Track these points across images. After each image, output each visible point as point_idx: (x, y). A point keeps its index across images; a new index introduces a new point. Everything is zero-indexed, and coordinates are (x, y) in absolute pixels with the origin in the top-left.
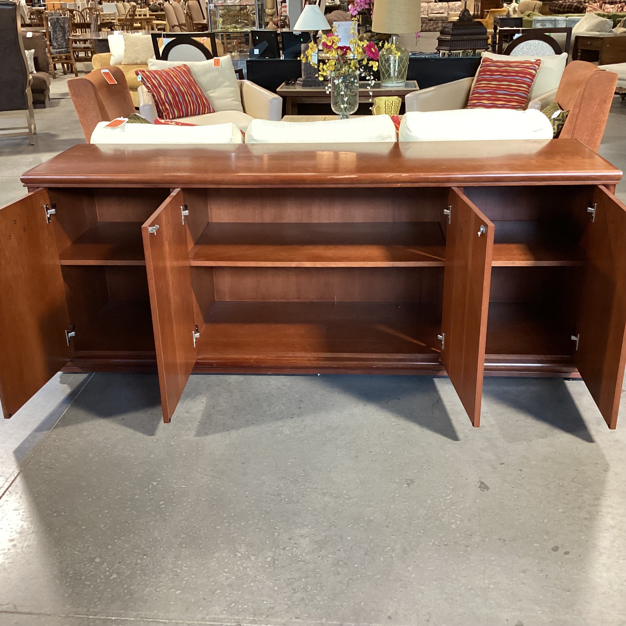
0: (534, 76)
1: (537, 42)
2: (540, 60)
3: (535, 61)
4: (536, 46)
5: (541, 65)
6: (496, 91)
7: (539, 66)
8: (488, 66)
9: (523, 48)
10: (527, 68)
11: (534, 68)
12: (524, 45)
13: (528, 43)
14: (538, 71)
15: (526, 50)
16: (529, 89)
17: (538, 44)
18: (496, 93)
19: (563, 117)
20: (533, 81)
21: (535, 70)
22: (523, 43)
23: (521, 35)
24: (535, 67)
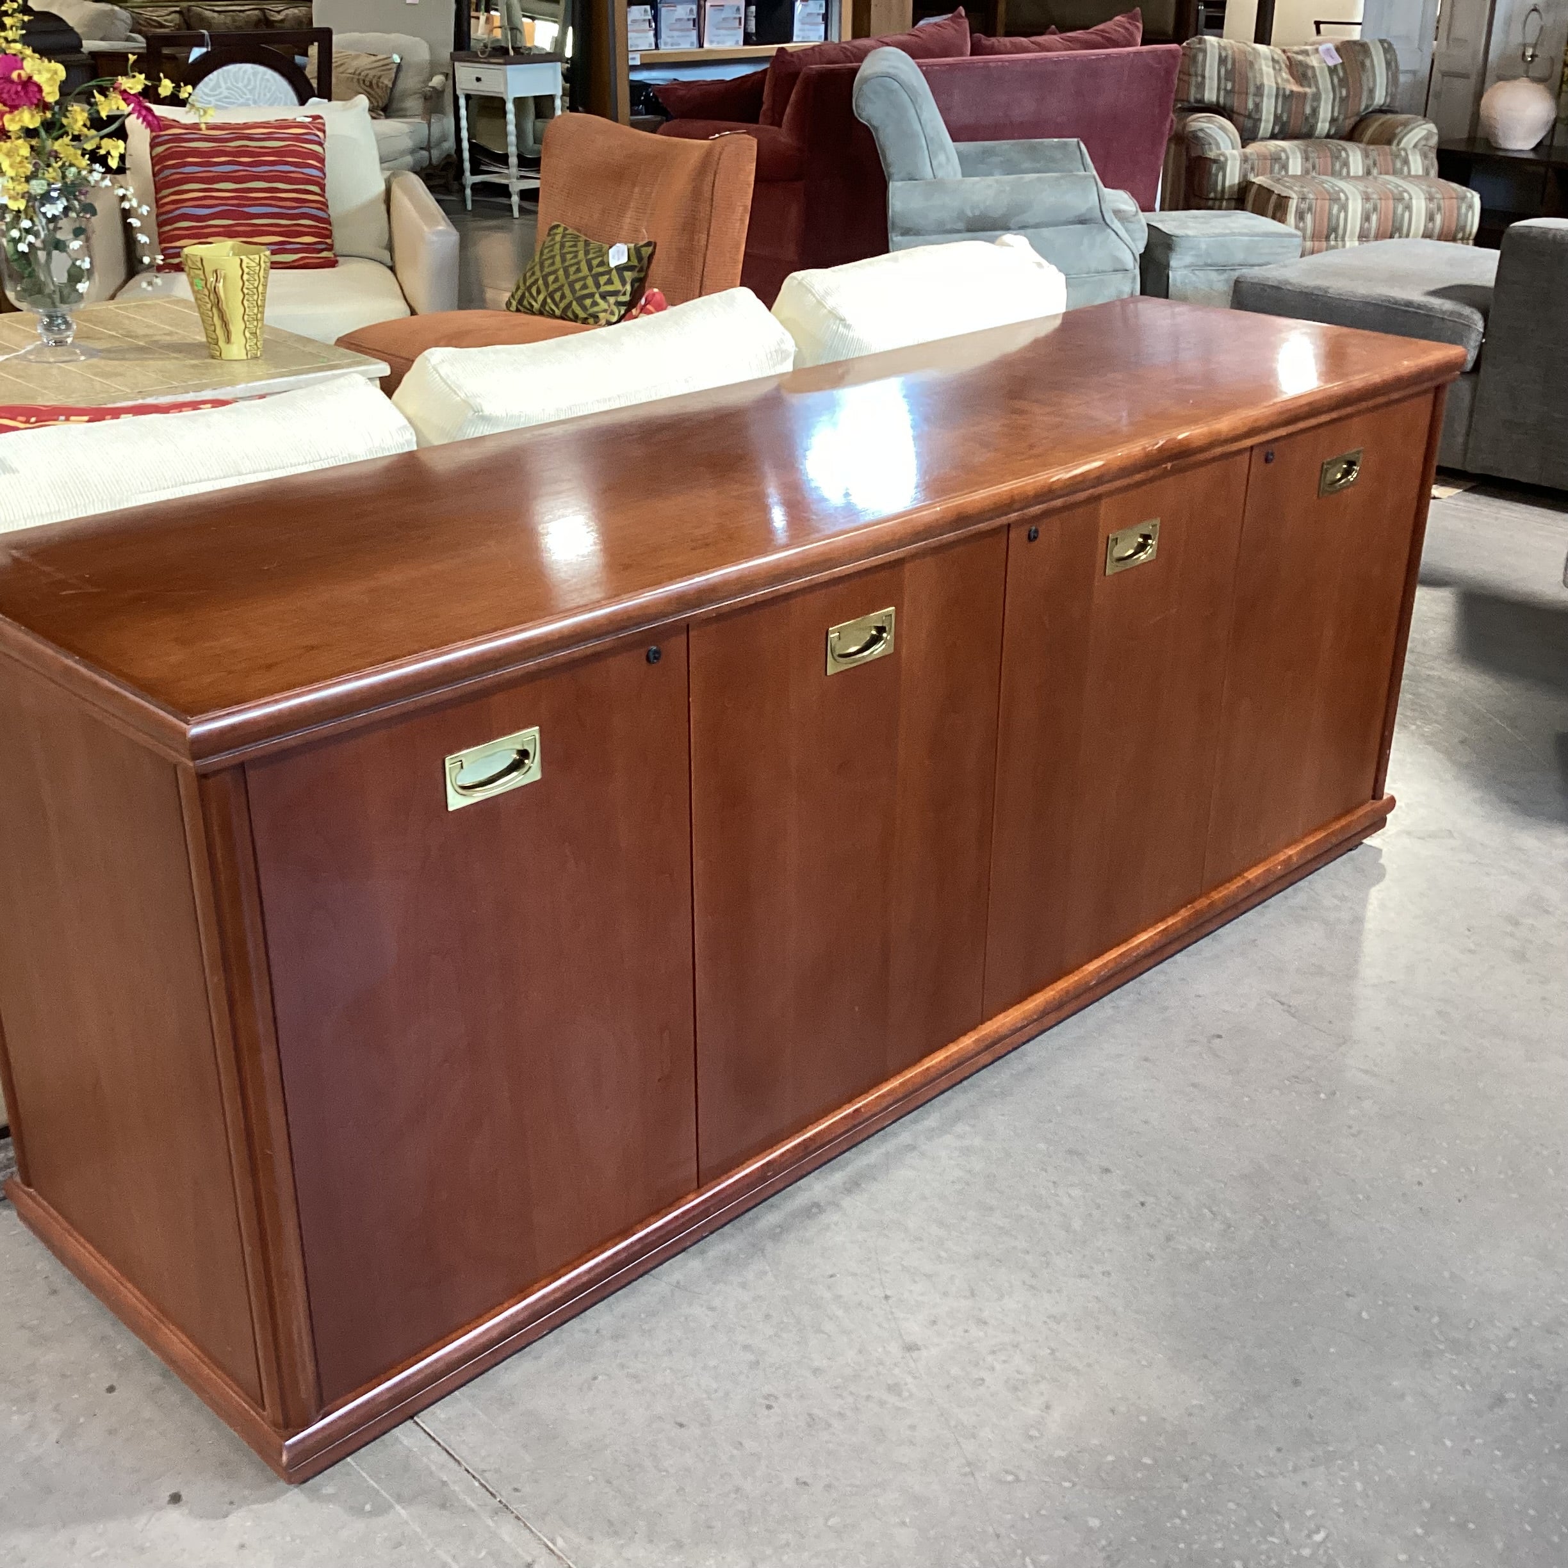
0: (322, 160)
1: (248, 67)
2: (319, 117)
3: (310, 120)
4: (249, 80)
5: (327, 129)
6: (246, 209)
7: (324, 132)
8: (177, 139)
9: (218, 86)
10: (297, 138)
11: (316, 138)
12: (218, 78)
13: (228, 71)
14: (326, 145)
15: (226, 93)
16: (323, 196)
17: (255, 74)
18: (248, 213)
19: (640, 258)
20: (324, 174)
21: (321, 144)
22: (215, 73)
23: (204, 50)
24: (318, 136)
